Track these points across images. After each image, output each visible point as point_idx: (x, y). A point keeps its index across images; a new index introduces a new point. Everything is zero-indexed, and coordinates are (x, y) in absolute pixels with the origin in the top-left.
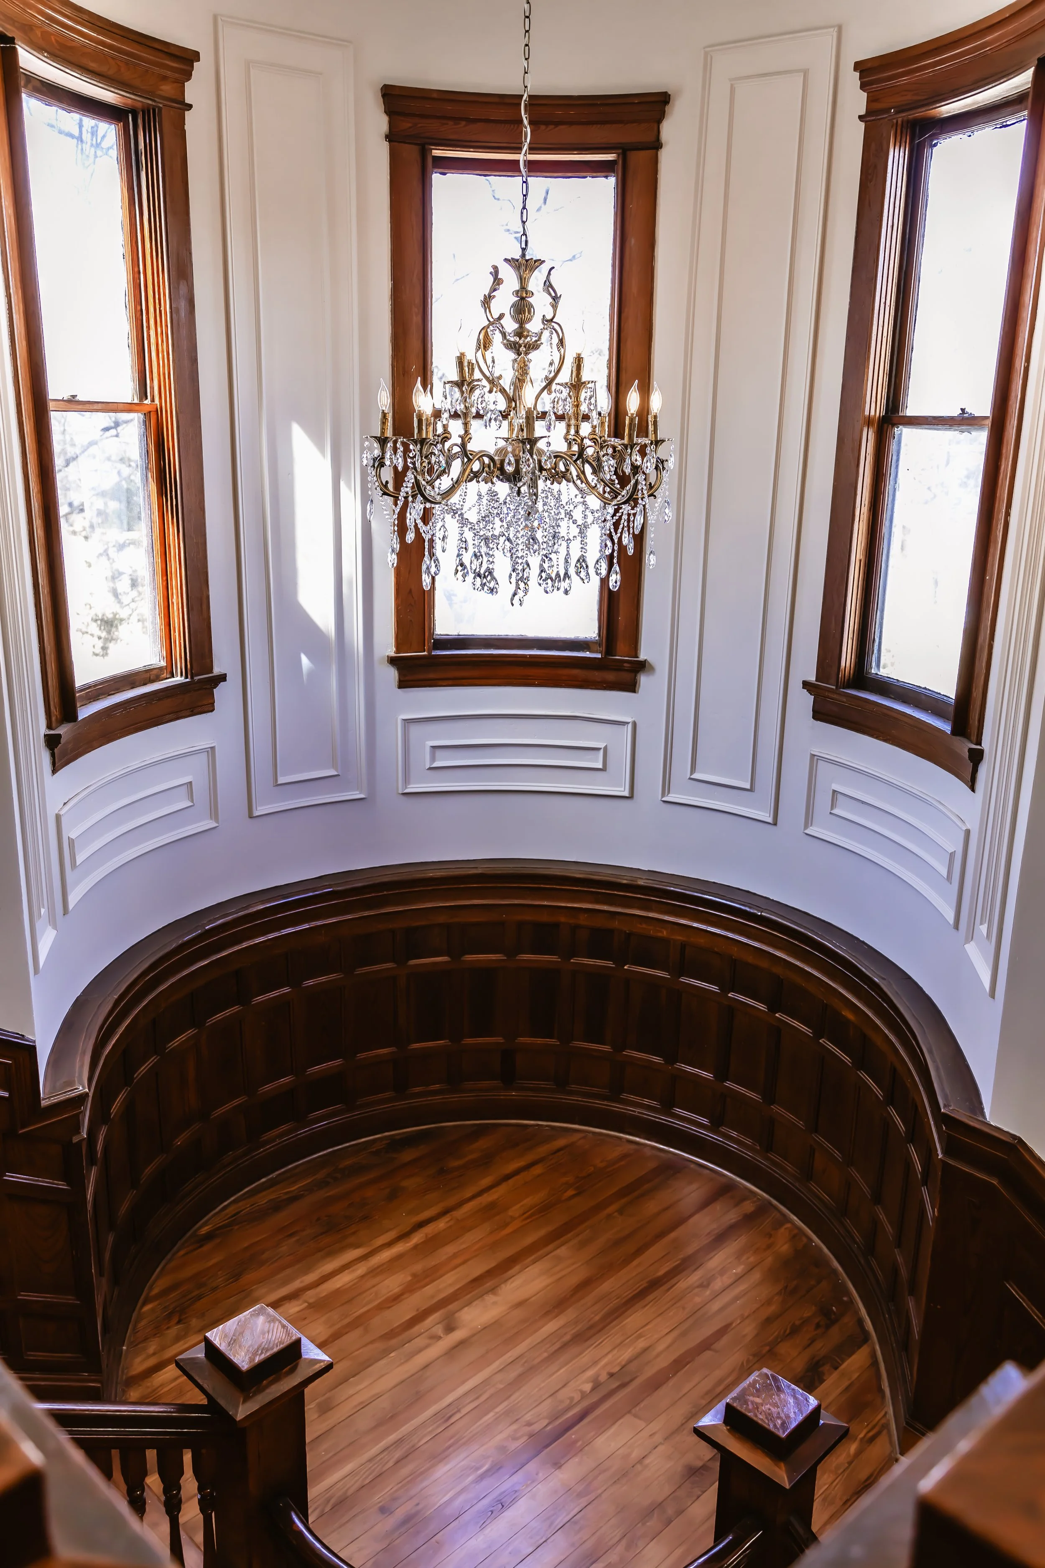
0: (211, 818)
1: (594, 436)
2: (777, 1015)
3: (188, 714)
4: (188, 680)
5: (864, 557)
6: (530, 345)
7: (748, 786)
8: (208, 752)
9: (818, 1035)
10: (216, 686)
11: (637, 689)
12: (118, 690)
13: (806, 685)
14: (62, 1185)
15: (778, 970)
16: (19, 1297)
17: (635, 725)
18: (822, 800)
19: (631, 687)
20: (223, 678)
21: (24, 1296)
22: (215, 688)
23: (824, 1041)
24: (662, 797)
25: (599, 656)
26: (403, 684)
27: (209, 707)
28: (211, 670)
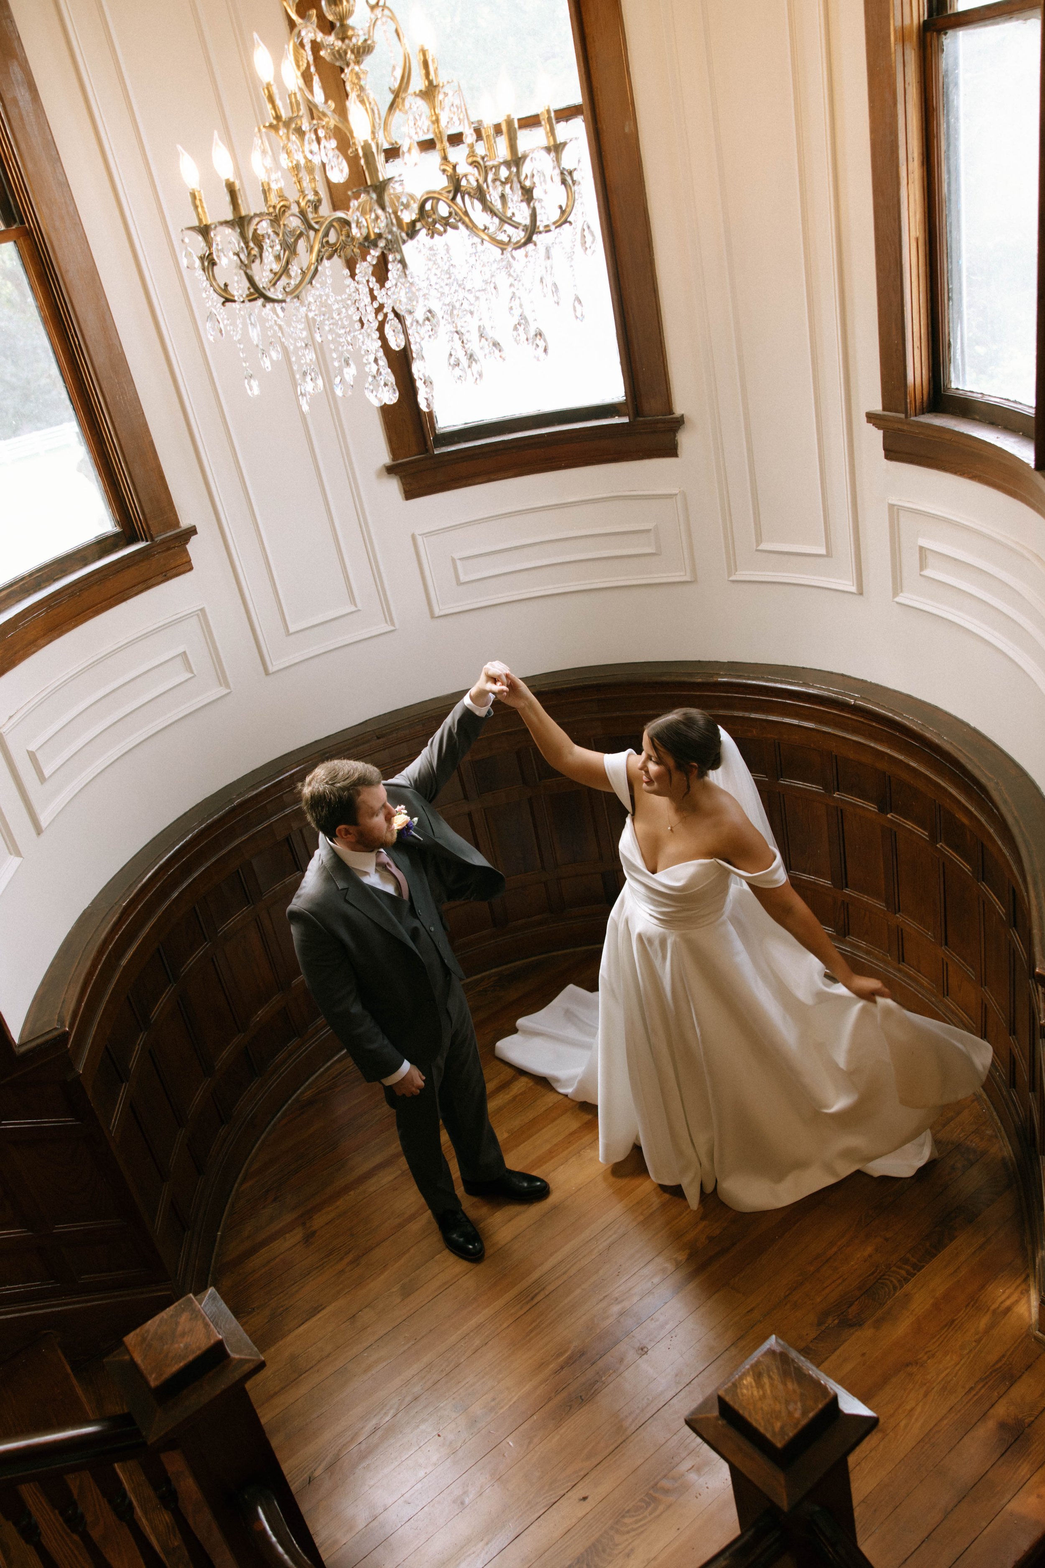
0: (221, 685)
1: (475, 159)
2: (889, 816)
3: (161, 579)
4: (148, 543)
5: (922, 232)
6: (359, 48)
7: (823, 551)
8: (198, 615)
9: (934, 838)
10: (187, 541)
11: (679, 453)
12: (65, 573)
13: (871, 417)
14: (69, 1121)
15: (882, 766)
16: (54, 1231)
17: (684, 495)
18: (910, 560)
19: (671, 451)
20: (192, 531)
21: (60, 1228)
22: (187, 543)
23: (941, 846)
24: (729, 577)
25: (625, 420)
26: (410, 494)
27: (186, 566)
28: (177, 523)
